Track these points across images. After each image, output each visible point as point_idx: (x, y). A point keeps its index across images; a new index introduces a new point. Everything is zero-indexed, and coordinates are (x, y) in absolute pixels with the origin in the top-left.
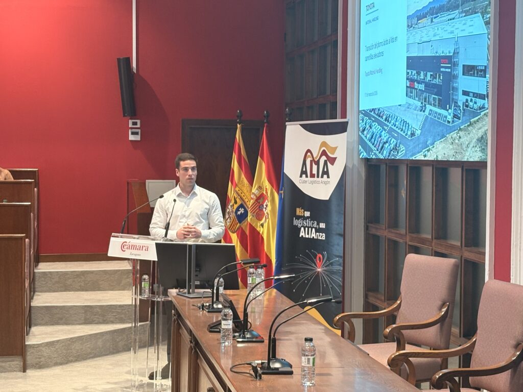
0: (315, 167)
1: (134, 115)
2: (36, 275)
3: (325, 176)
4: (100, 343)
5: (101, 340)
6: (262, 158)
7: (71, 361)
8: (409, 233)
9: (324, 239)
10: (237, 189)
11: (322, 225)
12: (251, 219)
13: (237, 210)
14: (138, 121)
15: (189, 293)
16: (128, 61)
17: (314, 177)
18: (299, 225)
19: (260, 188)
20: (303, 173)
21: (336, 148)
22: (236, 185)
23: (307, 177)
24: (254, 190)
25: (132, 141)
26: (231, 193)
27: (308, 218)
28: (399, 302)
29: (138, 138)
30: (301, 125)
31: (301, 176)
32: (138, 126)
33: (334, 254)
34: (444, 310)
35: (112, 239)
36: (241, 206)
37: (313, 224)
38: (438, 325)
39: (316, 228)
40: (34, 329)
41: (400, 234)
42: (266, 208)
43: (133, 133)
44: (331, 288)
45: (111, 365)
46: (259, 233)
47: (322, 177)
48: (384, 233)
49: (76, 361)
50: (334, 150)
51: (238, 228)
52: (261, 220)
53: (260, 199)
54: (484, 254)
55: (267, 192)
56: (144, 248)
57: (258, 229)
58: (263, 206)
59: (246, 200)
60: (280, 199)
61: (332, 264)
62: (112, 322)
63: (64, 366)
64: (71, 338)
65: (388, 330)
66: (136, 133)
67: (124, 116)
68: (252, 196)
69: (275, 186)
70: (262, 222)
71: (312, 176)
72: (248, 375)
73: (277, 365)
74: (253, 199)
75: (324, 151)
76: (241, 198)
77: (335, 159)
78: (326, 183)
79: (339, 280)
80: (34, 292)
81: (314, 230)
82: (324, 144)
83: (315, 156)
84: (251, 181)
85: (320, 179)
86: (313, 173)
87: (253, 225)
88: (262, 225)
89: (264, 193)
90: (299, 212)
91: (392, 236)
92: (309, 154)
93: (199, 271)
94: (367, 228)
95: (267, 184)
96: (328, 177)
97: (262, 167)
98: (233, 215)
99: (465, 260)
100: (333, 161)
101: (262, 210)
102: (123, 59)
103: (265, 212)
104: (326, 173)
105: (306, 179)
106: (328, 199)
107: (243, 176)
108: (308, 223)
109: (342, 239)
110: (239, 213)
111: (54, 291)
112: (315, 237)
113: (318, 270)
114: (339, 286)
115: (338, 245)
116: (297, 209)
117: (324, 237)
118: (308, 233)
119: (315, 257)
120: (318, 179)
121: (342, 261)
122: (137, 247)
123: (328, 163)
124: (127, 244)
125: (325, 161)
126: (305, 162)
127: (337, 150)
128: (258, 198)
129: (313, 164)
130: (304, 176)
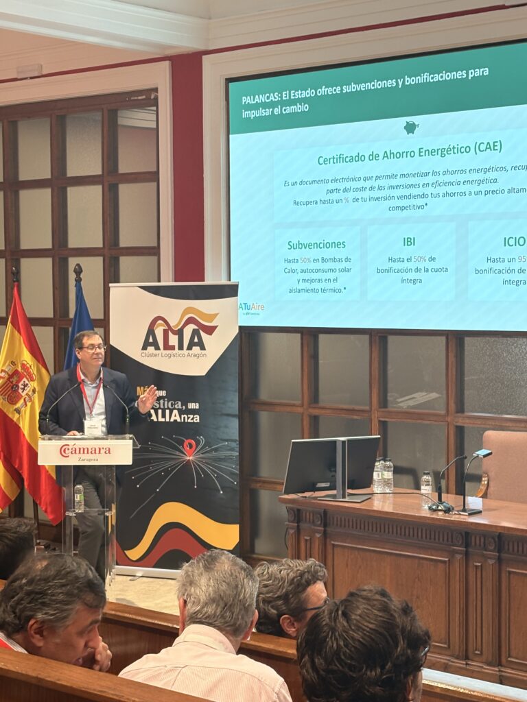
0: (173, 337)
3: (196, 348)
9: (198, 421)
12: (2, 403)
17: (174, 349)
19: (13, 363)
20: (150, 344)
23: (157, 348)
24: (5, 367)
27: (162, 398)
30: (142, 287)
31: (144, 348)
33: (220, 437)
35: (41, 443)
37: (173, 405)
42: (23, 389)
44: (216, 477)
46: (12, 420)
47: (189, 348)
50: (211, 317)
52: (15, 404)
56: (102, 451)
58: (17, 386)
61: (215, 450)
68: (2, 374)
70: (16, 406)
71: (167, 347)
74: (2, 378)
75: (192, 317)
77: (215, 327)
78: (197, 356)
79: (231, 467)
82: (190, 310)
83: (172, 324)
85: (185, 351)
86: (171, 343)
87: (5, 411)
89: (20, 369)
92: (160, 322)
96: (203, 348)
100: (210, 330)
101: (17, 391)
103: (24, 394)
104: (197, 344)
105: (157, 352)
106: (203, 374)
108: (163, 404)
109: (236, 420)
112: (179, 420)
113: (188, 458)
114: (232, 474)
115: (226, 427)
116: (138, 388)
117: (197, 419)
118: (164, 416)
119: (182, 443)
120: (181, 352)
121: (235, 445)
122: (90, 451)
123: (202, 333)
124: (70, 448)
125: (195, 332)
126: (151, 332)
127: (217, 317)
128: (11, 377)
129: (170, 334)
130: (153, 348)
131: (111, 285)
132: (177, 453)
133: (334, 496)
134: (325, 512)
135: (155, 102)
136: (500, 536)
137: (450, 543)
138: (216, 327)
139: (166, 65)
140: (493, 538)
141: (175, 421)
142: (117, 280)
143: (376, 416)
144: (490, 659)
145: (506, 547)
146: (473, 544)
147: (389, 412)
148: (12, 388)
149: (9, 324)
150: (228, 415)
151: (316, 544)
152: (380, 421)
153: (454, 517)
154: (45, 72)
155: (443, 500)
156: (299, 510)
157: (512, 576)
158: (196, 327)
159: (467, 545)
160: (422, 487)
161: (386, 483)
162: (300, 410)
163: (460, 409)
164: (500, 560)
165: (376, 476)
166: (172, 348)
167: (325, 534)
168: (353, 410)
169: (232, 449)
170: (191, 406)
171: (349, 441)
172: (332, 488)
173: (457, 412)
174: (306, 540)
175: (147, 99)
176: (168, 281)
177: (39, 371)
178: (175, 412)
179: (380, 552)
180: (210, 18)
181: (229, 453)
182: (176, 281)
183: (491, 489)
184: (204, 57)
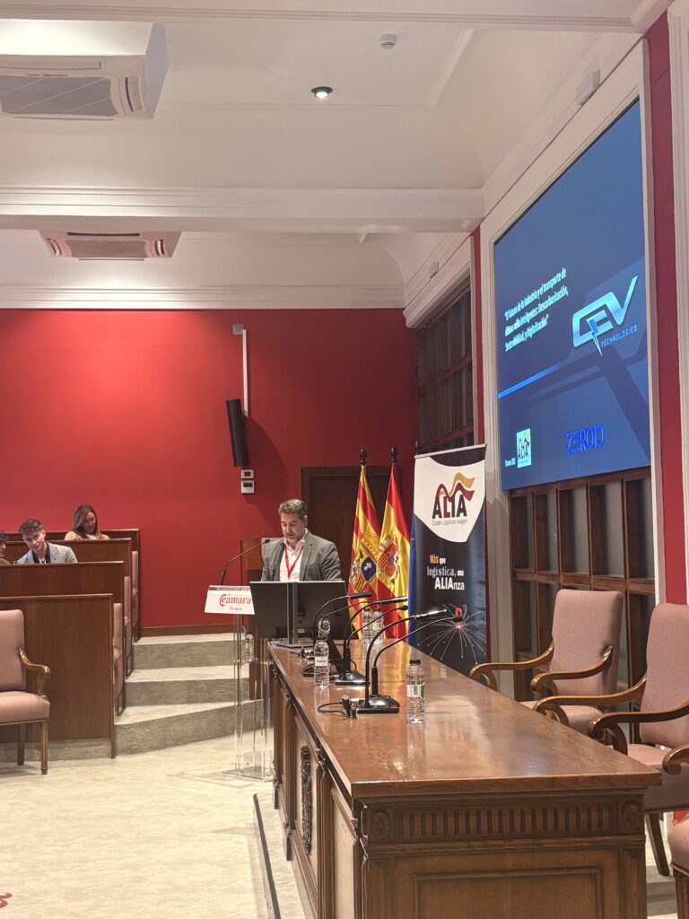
0: (449, 505)
1: (246, 465)
2: (135, 649)
3: (462, 514)
4: (204, 724)
5: (204, 720)
6: (390, 502)
7: (170, 746)
8: (563, 571)
9: (463, 589)
10: (363, 540)
11: (461, 573)
12: (380, 575)
13: (364, 565)
14: (252, 471)
15: (291, 643)
16: (239, 403)
17: (449, 516)
18: (434, 575)
19: (389, 537)
20: (437, 512)
21: (473, 479)
22: (362, 536)
23: (440, 517)
24: (383, 540)
25: (244, 494)
26: (357, 546)
27: (443, 565)
28: (551, 649)
29: (251, 490)
30: (432, 457)
31: (434, 517)
32: (252, 477)
34: (607, 654)
35: (210, 592)
36: (368, 560)
37: (449, 572)
38: (600, 674)
39: (453, 577)
40: (128, 710)
41: (553, 576)
42: (396, 561)
43: (246, 485)
44: (474, 647)
45: (215, 748)
46: (389, 591)
47: (458, 515)
48: (533, 577)
49: (175, 745)
50: (471, 482)
51: (366, 587)
52: (391, 576)
53: (390, 550)
54: (653, 583)
55: (397, 543)
56: (246, 601)
57: (389, 586)
58: (392, 557)
59: (374, 553)
60: (413, 547)
61: (473, 619)
62: (221, 700)
63: (161, 752)
64: (169, 718)
65: (535, 680)
66: (250, 485)
67: (236, 466)
68: (380, 547)
69: (406, 533)
70: (392, 578)
71: (447, 515)
72: (339, 714)
73: (381, 703)
74: (380, 551)
75: (459, 484)
76: (368, 551)
77: (473, 492)
78: (462, 522)
79: (481, 636)
80: (132, 669)
81: (450, 579)
82: (459, 476)
83: (449, 492)
84: (378, 531)
85: (456, 518)
86: (448, 512)
87: (383, 581)
88: (393, 581)
89: (394, 543)
90: (433, 559)
91: (543, 580)
92: (442, 490)
93: (303, 616)
94: (514, 574)
95: (396, 533)
96: (465, 515)
97: (391, 514)
98: (359, 572)
99: (631, 594)
100: (469, 495)
101: (392, 564)
102: (234, 400)
103: (396, 566)
104: (463, 510)
105: (440, 520)
106: (465, 540)
107: (369, 525)
108: (444, 571)
109: (484, 587)
110: (366, 568)
111: (156, 668)
113: (458, 627)
114: (483, 644)
115: (479, 594)
116: (431, 556)
117: (463, 586)
118: (445, 584)
119: (454, 611)
120: (452, 518)
122: (238, 600)
123: (465, 499)
124: (226, 598)
125: (461, 496)
126: (437, 500)
128: (387, 550)
129: (447, 501)
130: (438, 516)
139: (469, 241)
141: (450, 588)
148: (389, 560)
150: (481, 582)
158: (462, 493)
169: (483, 618)
170: (459, 573)
180: (482, 186)
181: (482, 622)
184: (481, 226)
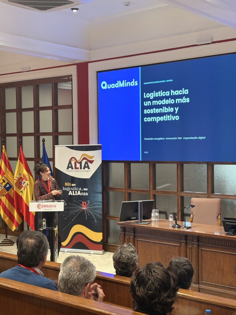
3: (87, 168)
10: (5, 176)
13: (6, 185)
18: (68, 190)
24: (17, 176)
27: (74, 186)
30: (67, 147)
31: (68, 168)
33: (95, 201)
35: (30, 203)
36: (8, 183)
37: (78, 189)
39: (81, 191)
44: (94, 215)
50: (92, 157)
51: (7, 194)
52: (21, 189)
56: (53, 206)
59: (10, 180)
61: (93, 205)
68: (16, 178)
71: (76, 168)
74: (16, 180)
75: (85, 158)
78: (87, 171)
82: (84, 155)
83: (78, 160)
85: (82, 170)
86: (77, 167)
87: (17, 192)
88: (22, 192)
89: (22, 176)
90: (67, 184)
92: (73, 159)
96: (89, 168)
100: (91, 162)
101: (21, 184)
103: (24, 186)
106: (89, 178)
107: (8, 169)
108: (75, 189)
109: (101, 194)
110: (7, 187)
112: (80, 195)
113: (84, 208)
114: (99, 214)
115: (97, 197)
116: (65, 183)
117: (87, 194)
118: (75, 193)
119: (81, 203)
120: (81, 170)
121: (101, 204)
122: (48, 206)
123: (88, 163)
124: (41, 205)
125: (86, 163)
126: (70, 163)
127: (94, 157)
128: (19, 179)
129: (77, 163)
130: (71, 168)
131: (55, 146)
132: (80, 207)
133: (137, 222)
134: (134, 228)
135: (71, 80)
136: (198, 236)
137: (180, 239)
138: (94, 161)
139: (75, 67)
140: (196, 237)
141: (79, 195)
142: (57, 144)
143: (152, 192)
144: (195, 281)
145: (201, 240)
146: (189, 239)
147: (156, 191)
148: (20, 183)
149: (19, 160)
150: (98, 193)
151: (131, 240)
152: (153, 195)
153: (181, 229)
154: (31, 70)
155: (177, 223)
156: (125, 227)
157: (203, 251)
158: (86, 161)
159: (186, 240)
160: (170, 219)
161: (156, 217)
162: (124, 191)
163: (182, 190)
164: (198, 245)
165: (152, 215)
166: (78, 168)
167: (134, 236)
168: (144, 191)
169: (100, 205)
170: (85, 189)
171: (143, 202)
172: (137, 219)
173: (181, 191)
174: (128, 238)
175: (68, 79)
176: (76, 144)
177: (29, 177)
178: (79, 192)
179: (155, 242)
180: (91, 50)
181: (98, 206)
182: (79, 144)
183: (194, 219)
184: (89, 64)
